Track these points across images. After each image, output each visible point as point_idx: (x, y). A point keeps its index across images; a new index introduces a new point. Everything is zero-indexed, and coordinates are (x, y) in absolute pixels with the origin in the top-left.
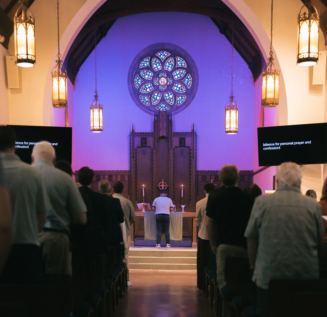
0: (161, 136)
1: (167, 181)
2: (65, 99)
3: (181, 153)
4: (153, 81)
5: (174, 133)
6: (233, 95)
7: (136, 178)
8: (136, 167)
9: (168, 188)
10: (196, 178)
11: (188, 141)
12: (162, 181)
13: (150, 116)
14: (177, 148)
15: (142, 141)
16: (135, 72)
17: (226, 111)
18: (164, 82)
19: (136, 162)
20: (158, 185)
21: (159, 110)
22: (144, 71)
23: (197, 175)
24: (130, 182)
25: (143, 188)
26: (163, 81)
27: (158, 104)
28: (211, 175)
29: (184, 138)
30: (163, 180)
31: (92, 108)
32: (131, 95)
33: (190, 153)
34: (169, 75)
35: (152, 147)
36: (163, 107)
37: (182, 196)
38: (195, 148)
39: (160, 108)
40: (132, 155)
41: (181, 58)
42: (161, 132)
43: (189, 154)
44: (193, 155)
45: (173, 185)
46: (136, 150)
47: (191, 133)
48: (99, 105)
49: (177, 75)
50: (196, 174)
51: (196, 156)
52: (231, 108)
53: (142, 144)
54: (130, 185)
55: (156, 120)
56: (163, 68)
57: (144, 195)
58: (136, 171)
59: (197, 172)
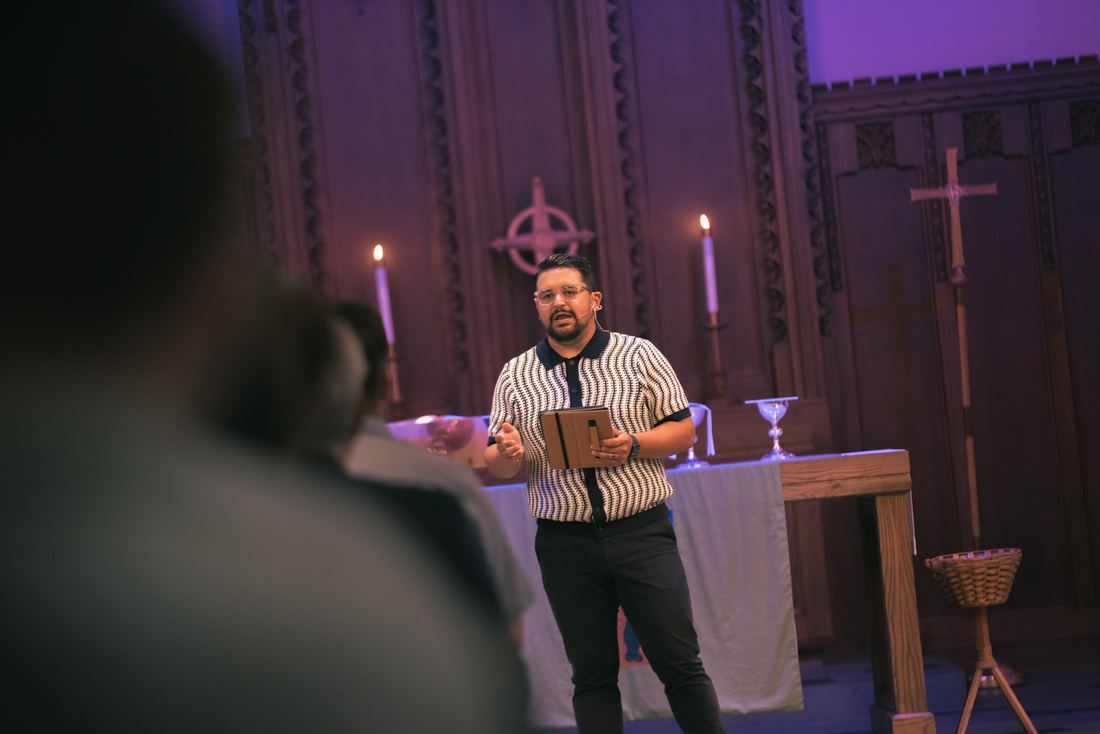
7: (309, 195)
9: (589, 251)
10: (813, 151)
12: (529, 203)
20: (504, 234)
23: (817, 124)
25: (381, 277)
28: (930, 113)
30: (538, 194)
37: (713, 305)
40: (257, 13)
45: (630, 223)
50: (803, 115)
59: (811, 94)
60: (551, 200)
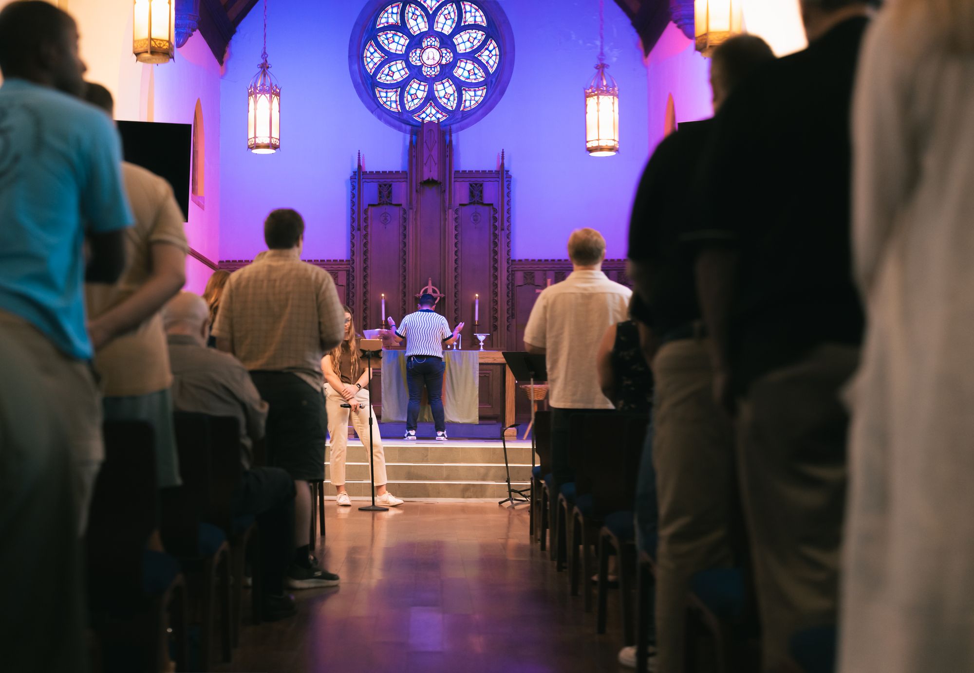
0: (425, 178)
1: (441, 285)
2: (167, 39)
3: (472, 219)
4: (408, 57)
5: (457, 172)
6: (605, 62)
7: (365, 277)
8: (365, 253)
10: (510, 278)
11: (490, 192)
12: (427, 285)
13: (401, 134)
14: (463, 208)
15: (380, 192)
16: (365, 37)
17: (588, 99)
18: (433, 58)
19: (365, 241)
20: (419, 293)
21: (420, 120)
22: (387, 33)
23: (512, 271)
24: (351, 287)
25: (383, 301)
26: (431, 57)
27: (421, 108)
28: (545, 271)
29: (481, 185)
30: (430, 282)
31: (254, 92)
32: (356, 86)
33: (495, 219)
34: (446, 42)
35: (404, 205)
36: (431, 114)
37: (477, 319)
38: (506, 207)
39: (424, 116)
40: (355, 225)
41: (473, 5)
42: (426, 169)
43: (492, 221)
44: (502, 224)
45: (455, 293)
46: (366, 211)
47: (497, 172)
48: (271, 84)
49: (464, 42)
50: (508, 268)
51: (509, 226)
52: (600, 91)
53: (380, 197)
54: (351, 295)
55: (414, 143)
56: (431, 26)
57: (383, 318)
58: (365, 261)
59: (512, 262)
60: (433, 284)
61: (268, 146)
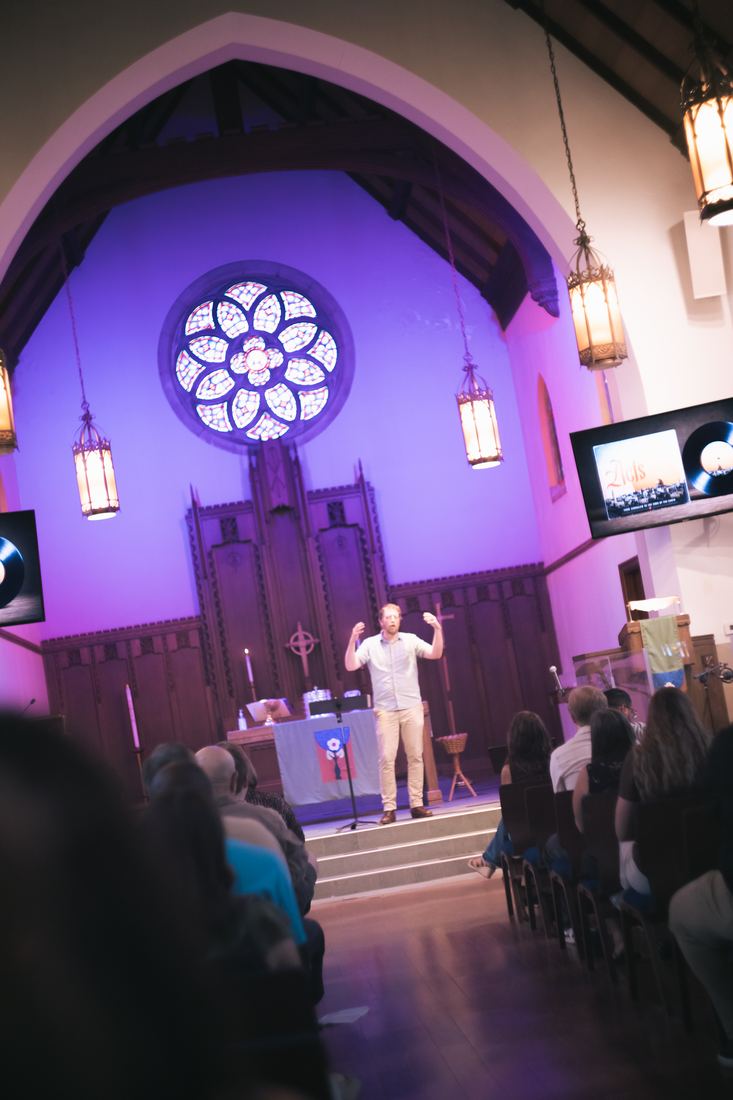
0: (275, 506)
1: (313, 629)
2: (9, 428)
3: (336, 545)
4: (229, 364)
5: (310, 492)
6: (472, 363)
7: (221, 633)
8: (217, 604)
9: (318, 646)
11: (352, 510)
12: (296, 630)
13: (236, 457)
14: (324, 534)
15: (223, 529)
16: (175, 347)
17: (461, 406)
18: (260, 362)
19: (214, 590)
20: (289, 642)
21: (256, 438)
22: (200, 340)
24: (207, 648)
25: (247, 659)
26: (257, 361)
27: (254, 423)
28: (430, 593)
29: (341, 504)
30: (300, 628)
31: (80, 449)
32: (174, 407)
33: (363, 541)
34: (272, 341)
35: (254, 541)
36: (268, 430)
38: (374, 526)
39: (259, 432)
40: (201, 572)
41: (297, 294)
42: (274, 495)
43: (360, 544)
44: (373, 546)
46: (210, 555)
47: (357, 486)
48: (99, 439)
49: (291, 340)
50: (388, 596)
51: (380, 547)
52: (472, 396)
53: (224, 535)
54: (208, 657)
55: (254, 465)
56: (251, 325)
57: (251, 679)
58: (219, 614)
59: (390, 589)
60: (304, 629)
61: (107, 510)
